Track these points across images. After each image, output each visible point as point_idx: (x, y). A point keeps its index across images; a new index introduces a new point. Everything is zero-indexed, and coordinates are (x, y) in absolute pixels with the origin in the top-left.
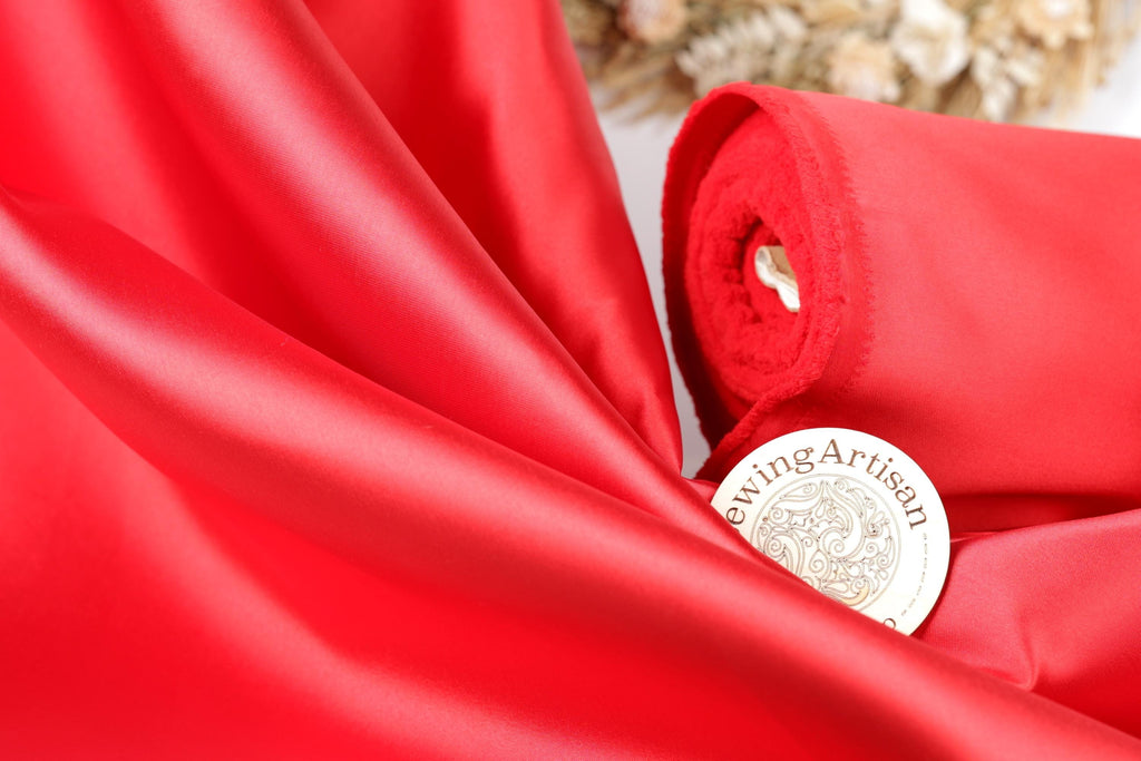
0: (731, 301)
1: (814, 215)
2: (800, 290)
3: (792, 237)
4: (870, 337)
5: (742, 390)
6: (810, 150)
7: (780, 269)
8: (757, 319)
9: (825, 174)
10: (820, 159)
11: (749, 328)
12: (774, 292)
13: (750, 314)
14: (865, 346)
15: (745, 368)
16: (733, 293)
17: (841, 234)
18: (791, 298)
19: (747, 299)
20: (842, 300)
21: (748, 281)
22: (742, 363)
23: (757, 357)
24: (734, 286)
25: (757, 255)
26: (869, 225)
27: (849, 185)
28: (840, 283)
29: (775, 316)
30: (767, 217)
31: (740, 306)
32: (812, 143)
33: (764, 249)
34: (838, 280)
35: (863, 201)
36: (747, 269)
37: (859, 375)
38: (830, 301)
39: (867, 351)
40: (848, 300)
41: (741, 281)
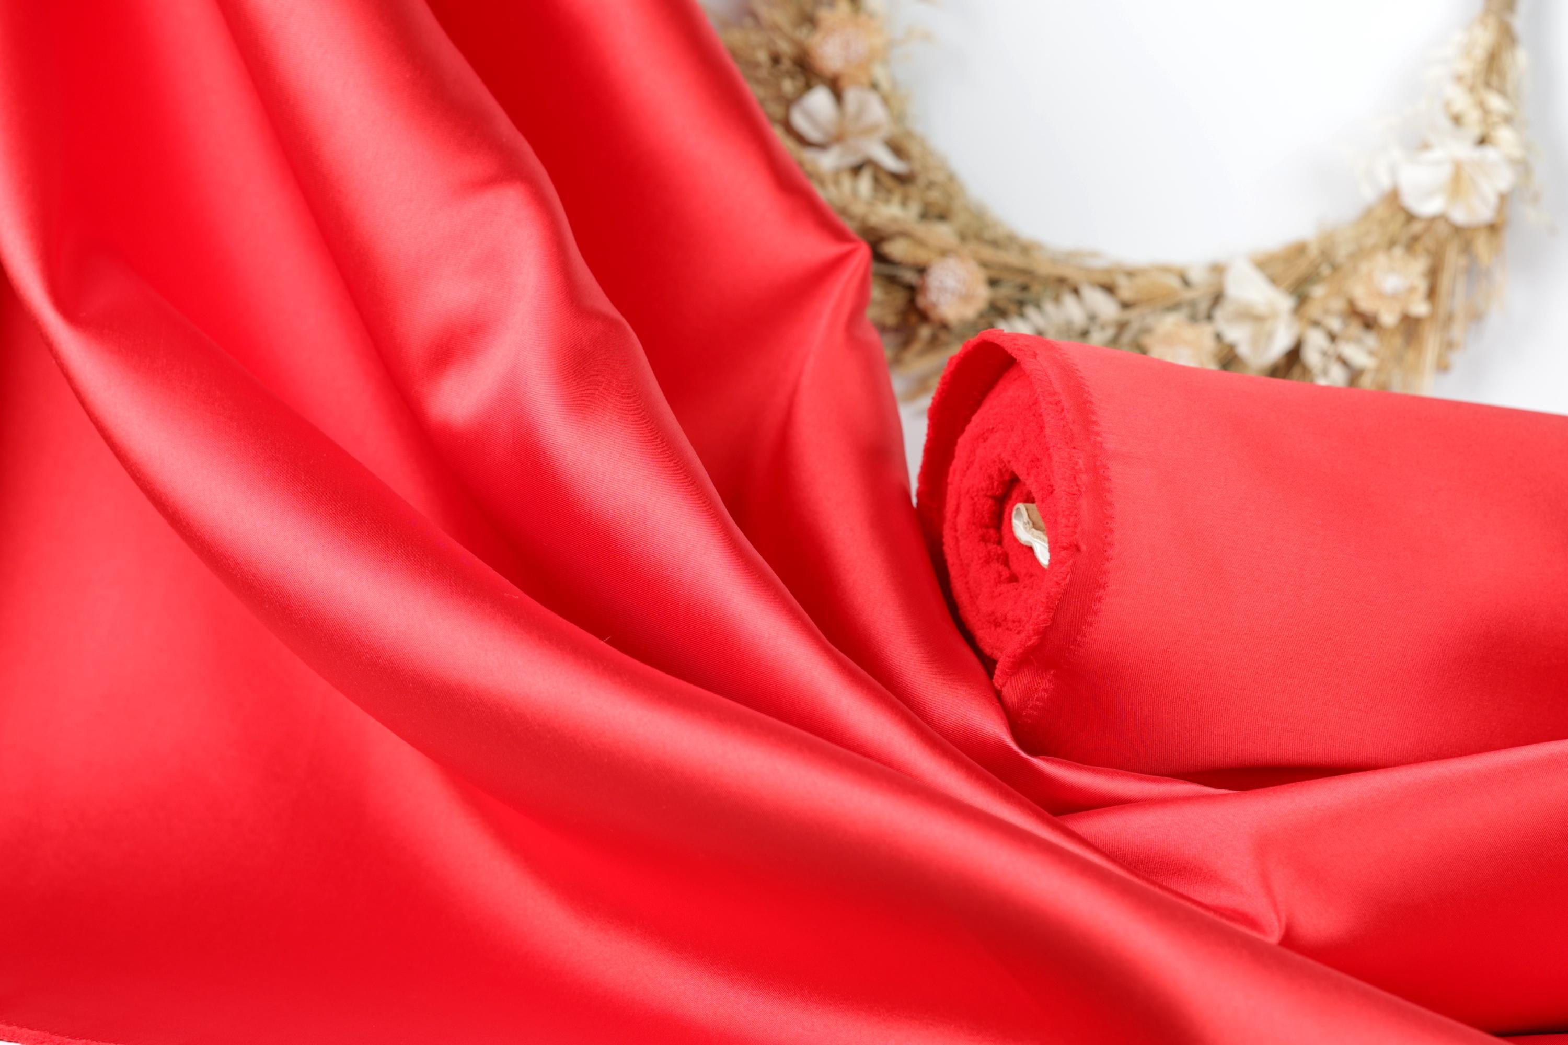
0: (987, 562)
1: (1056, 458)
2: (1050, 543)
3: (1043, 489)
4: (1104, 586)
5: (996, 652)
6: (1055, 394)
7: (1035, 526)
8: (1013, 578)
9: (1070, 417)
10: (1066, 402)
11: (1003, 588)
12: (1031, 549)
13: (1006, 573)
14: (1097, 594)
15: (999, 630)
16: (989, 553)
17: (1084, 478)
18: (1043, 555)
19: (1005, 560)
20: (1078, 549)
21: (1006, 541)
22: (997, 624)
23: (1009, 617)
24: (991, 546)
25: (1014, 513)
26: (1115, 470)
27: (1097, 429)
28: (1079, 530)
29: (1031, 576)
30: (1019, 469)
31: (996, 566)
32: (1057, 386)
33: (1021, 506)
34: (1076, 526)
35: (1111, 443)
36: (1005, 530)
37: (1091, 625)
38: (1064, 548)
39: (1099, 600)
40: (1084, 548)
41: (999, 542)
